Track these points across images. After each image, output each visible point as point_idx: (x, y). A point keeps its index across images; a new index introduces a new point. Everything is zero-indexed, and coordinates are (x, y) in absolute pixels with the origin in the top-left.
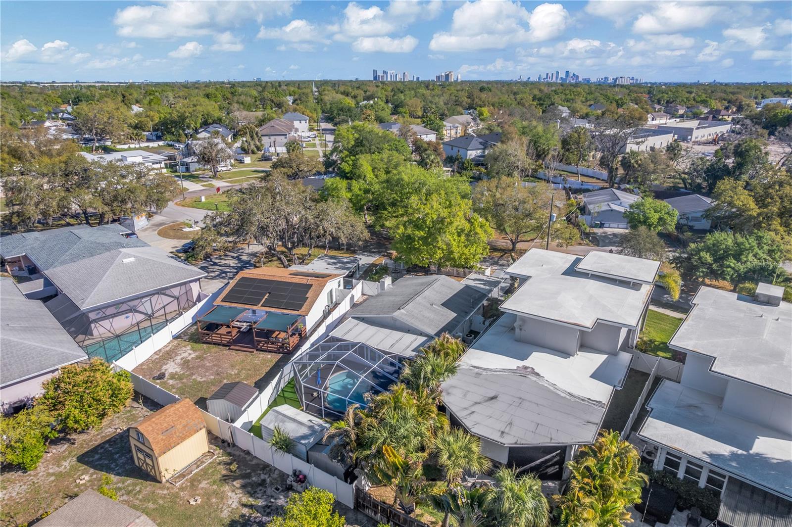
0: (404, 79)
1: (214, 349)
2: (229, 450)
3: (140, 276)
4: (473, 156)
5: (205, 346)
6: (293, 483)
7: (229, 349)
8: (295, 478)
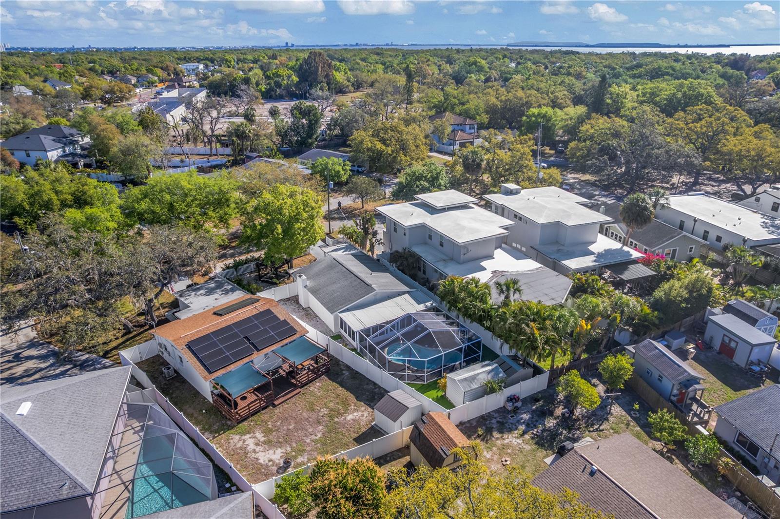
1: (263, 416)
4: (56, 157)
5: (245, 423)
6: (516, 404)
7: (274, 406)
8: (514, 401)
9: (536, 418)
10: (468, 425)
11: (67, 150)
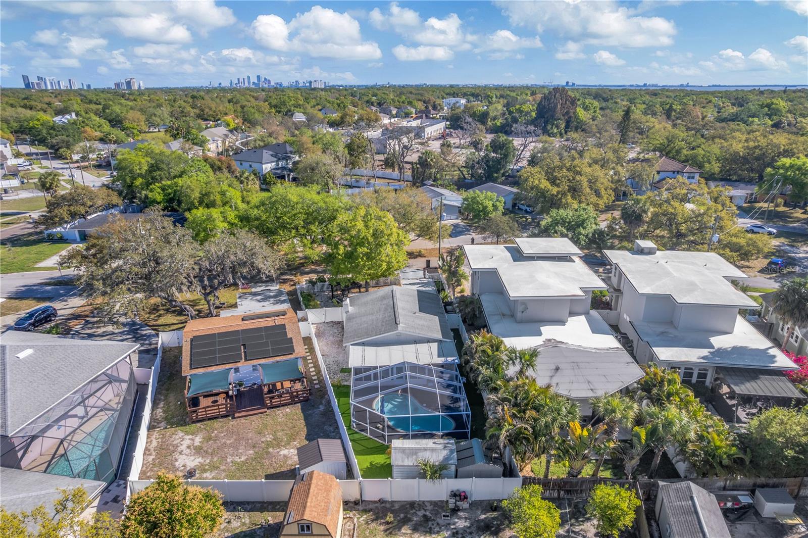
0: (71, 86)
1: (217, 424)
2: (360, 508)
3: (59, 369)
4: (269, 170)
5: (198, 425)
6: (459, 503)
7: (234, 418)
8: (458, 498)
9: (473, 529)
10: (388, 506)
11: (280, 164)
